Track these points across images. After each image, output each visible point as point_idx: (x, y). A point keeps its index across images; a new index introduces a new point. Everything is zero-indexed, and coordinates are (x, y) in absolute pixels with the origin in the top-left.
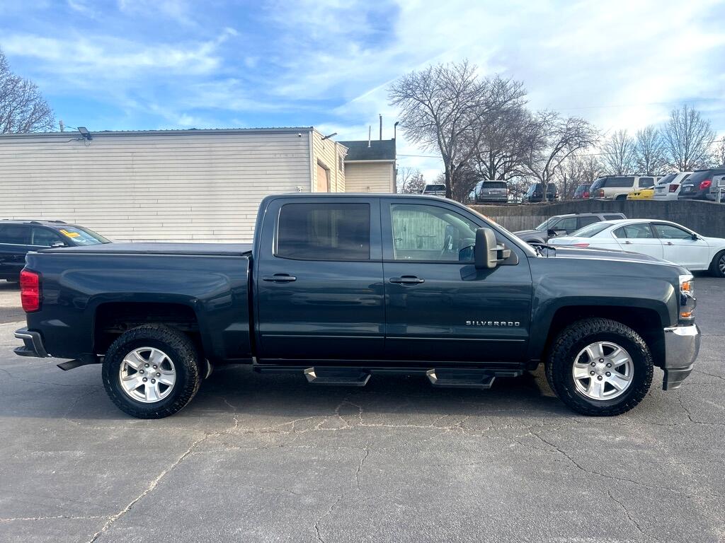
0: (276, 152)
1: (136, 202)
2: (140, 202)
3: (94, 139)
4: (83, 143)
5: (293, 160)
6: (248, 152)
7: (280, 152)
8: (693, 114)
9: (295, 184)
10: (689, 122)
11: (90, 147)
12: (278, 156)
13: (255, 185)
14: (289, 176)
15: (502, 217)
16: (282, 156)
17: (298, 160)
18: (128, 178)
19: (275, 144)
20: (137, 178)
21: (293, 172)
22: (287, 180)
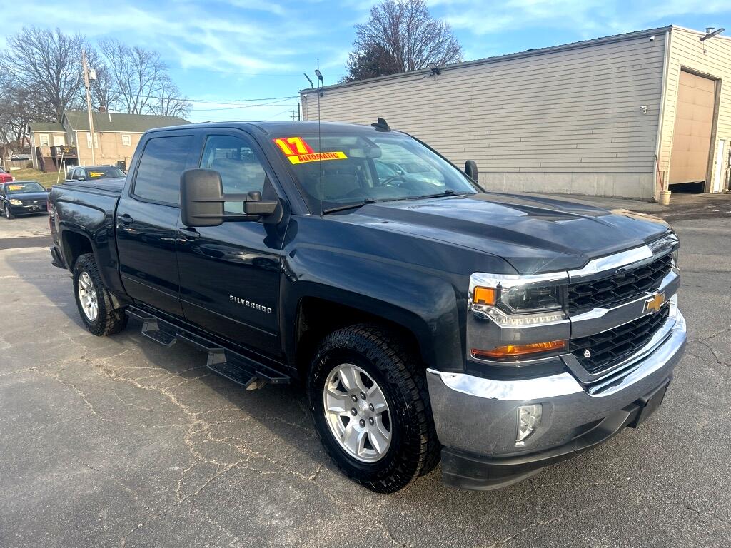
0: (621, 65)
1: (472, 134)
2: (476, 133)
3: (443, 73)
4: (433, 78)
5: (640, 72)
6: (587, 69)
7: (626, 64)
9: (640, 103)
11: (439, 82)
12: (621, 70)
13: (590, 108)
14: (633, 94)
16: (627, 69)
17: (648, 71)
18: (466, 110)
19: (621, 55)
20: (475, 109)
21: (638, 88)
22: (631, 99)
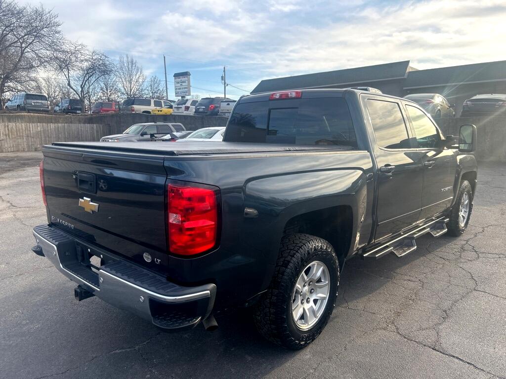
8: (132, 62)
10: (130, 66)
15: (63, 124)
